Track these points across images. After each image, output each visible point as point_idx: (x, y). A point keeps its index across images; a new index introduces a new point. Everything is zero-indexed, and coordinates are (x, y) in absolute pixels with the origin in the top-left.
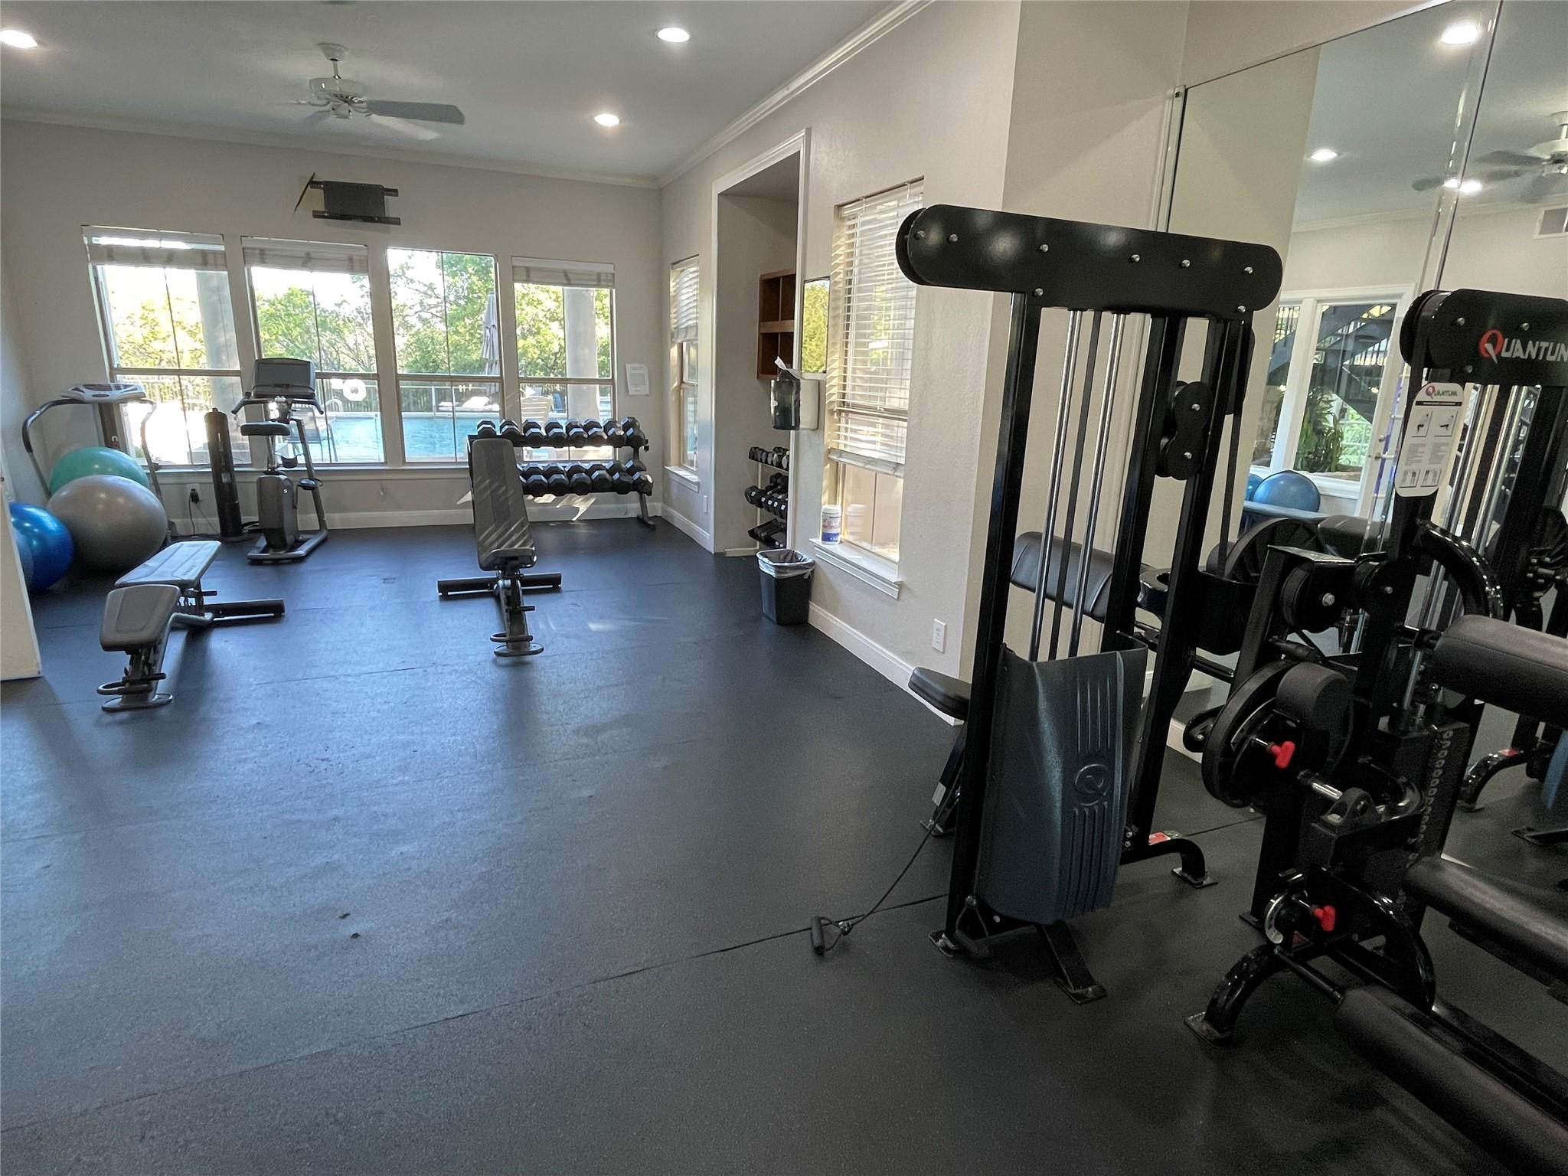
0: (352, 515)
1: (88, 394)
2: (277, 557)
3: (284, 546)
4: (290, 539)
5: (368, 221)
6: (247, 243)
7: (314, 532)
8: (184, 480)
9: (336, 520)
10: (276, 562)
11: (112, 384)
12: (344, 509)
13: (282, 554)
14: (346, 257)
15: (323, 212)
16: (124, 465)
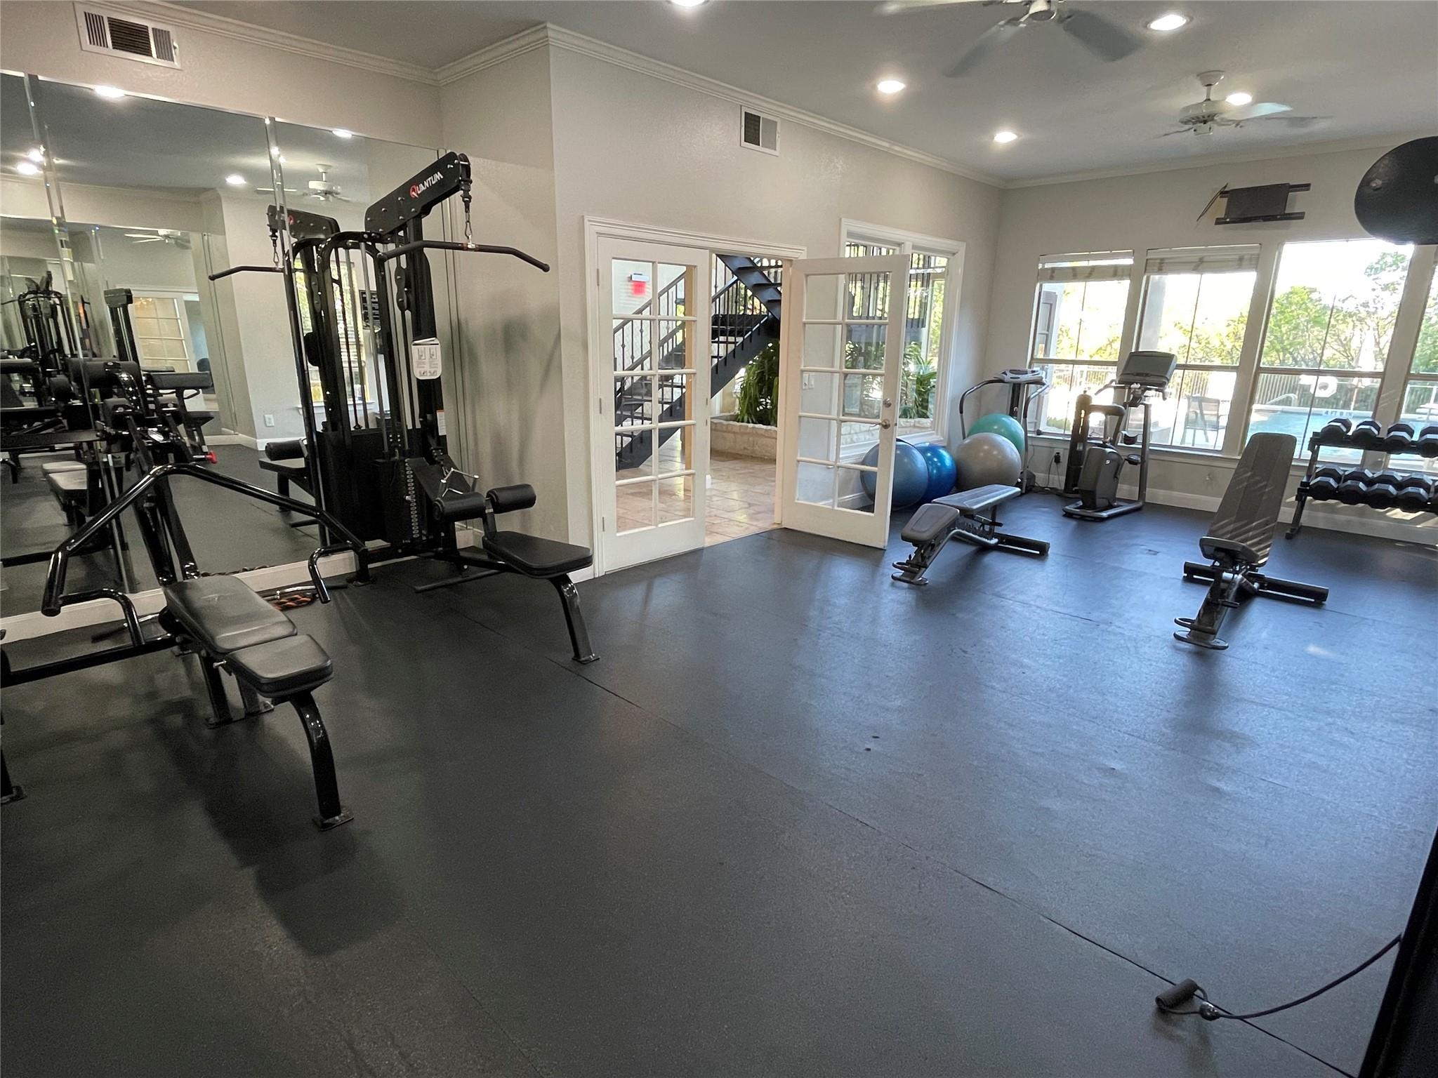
0: (1175, 494)
1: (1008, 377)
2: (1084, 514)
3: (1094, 507)
4: (1100, 502)
5: (1269, 220)
6: (1152, 255)
7: (1130, 502)
8: (1054, 445)
9: (1156, 494)
10: (1082, 518)
11: (1029, 370)
12: (1171, 488)
13: (1089, 513)
14: (1237, 257)
15: (1225, 219)
16: (1013, 429)
